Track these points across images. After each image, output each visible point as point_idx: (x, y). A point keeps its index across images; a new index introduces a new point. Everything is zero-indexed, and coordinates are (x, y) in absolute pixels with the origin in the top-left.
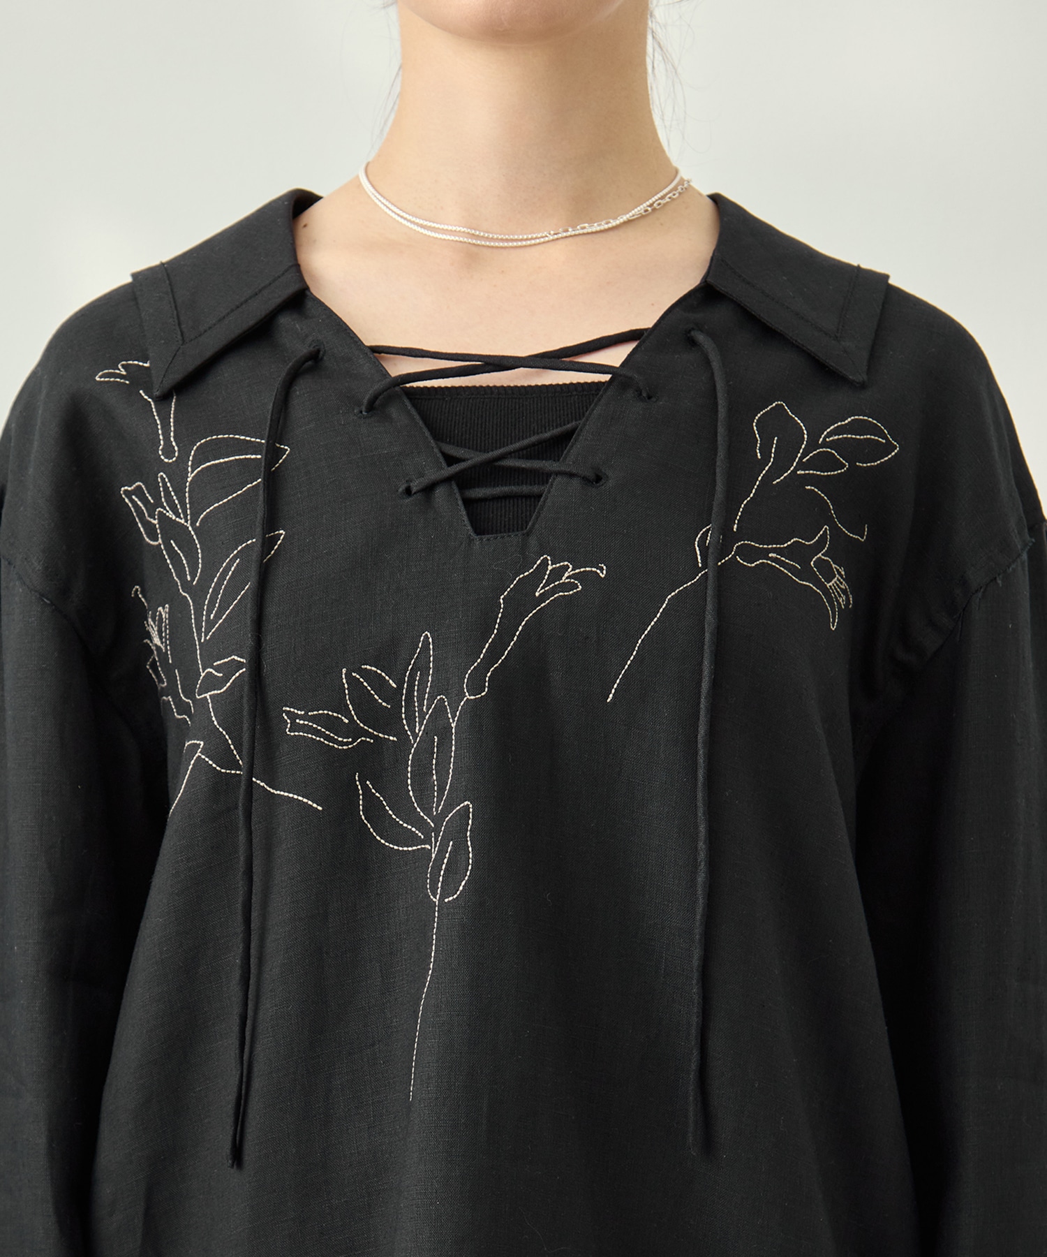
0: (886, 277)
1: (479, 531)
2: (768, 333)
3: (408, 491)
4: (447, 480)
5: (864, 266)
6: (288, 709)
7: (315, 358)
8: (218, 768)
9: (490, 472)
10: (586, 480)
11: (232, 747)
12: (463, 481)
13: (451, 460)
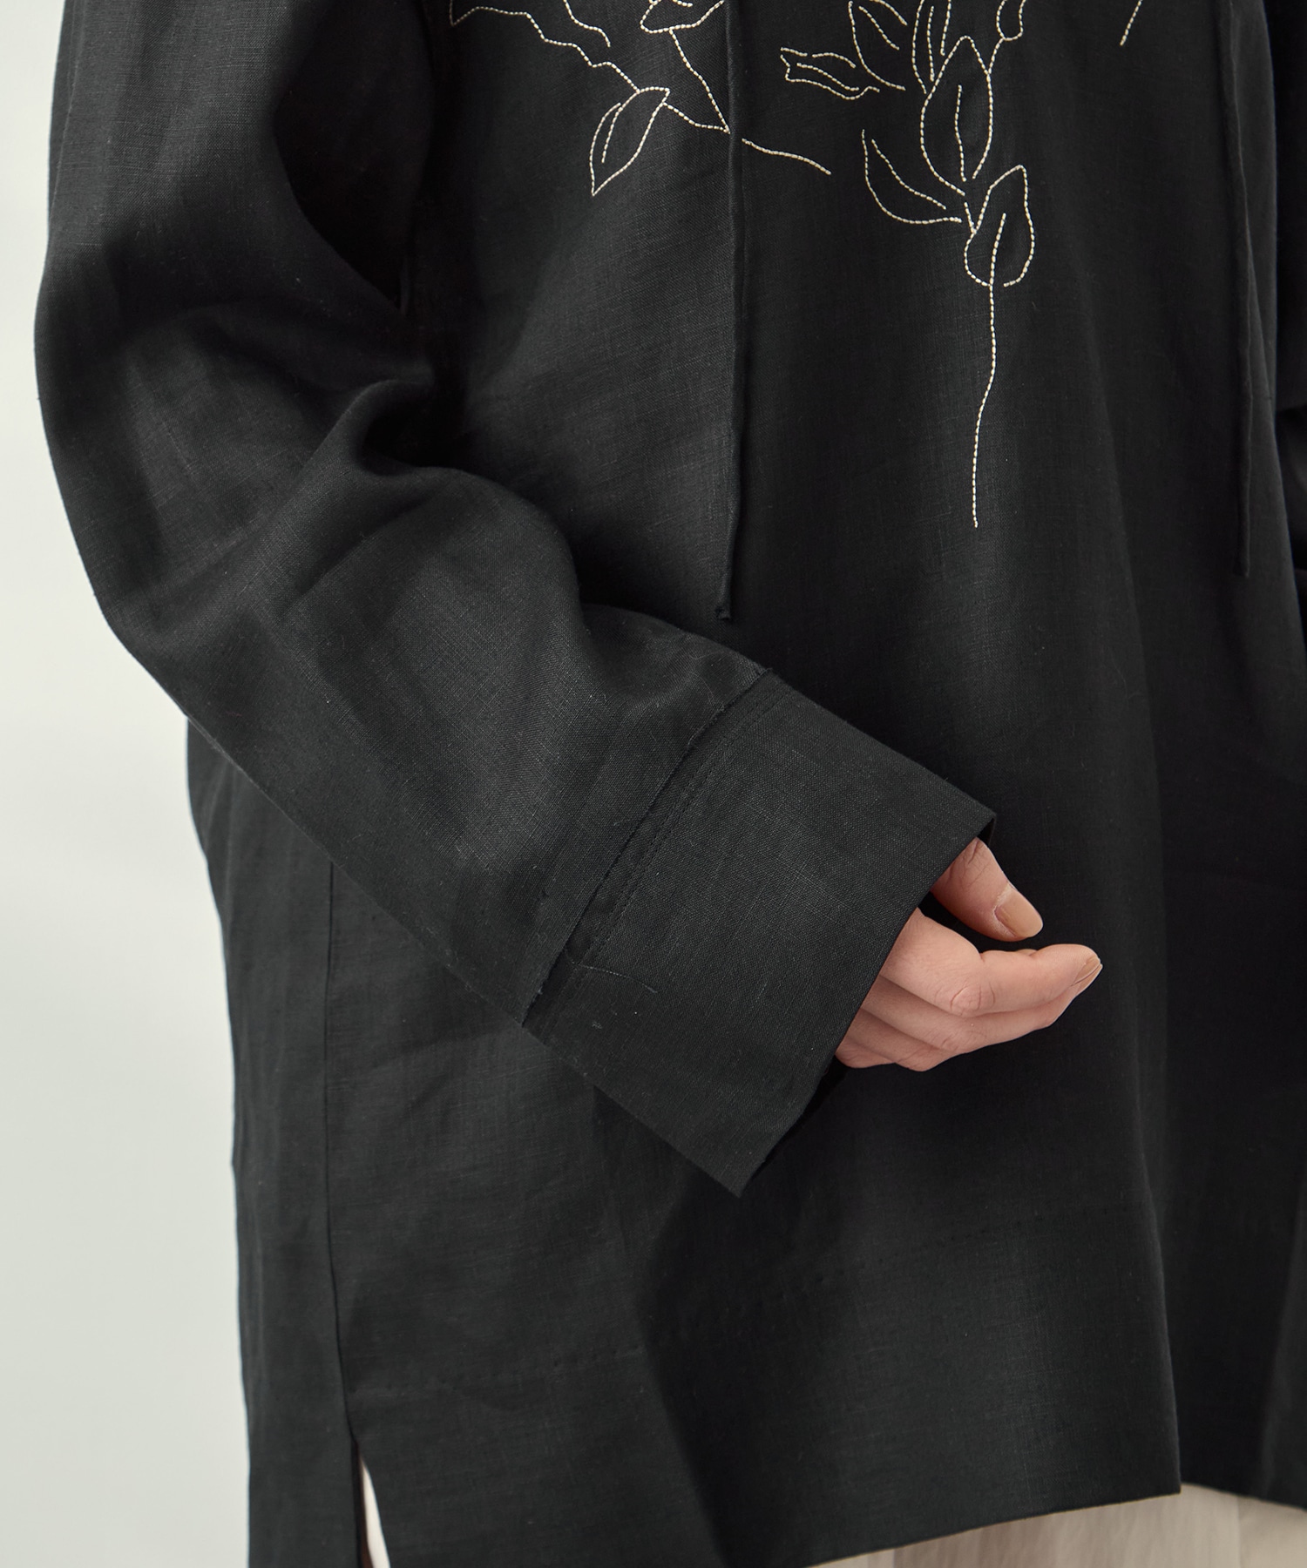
6: (787, 49)
8: (691, 122)
11: (710, 95)
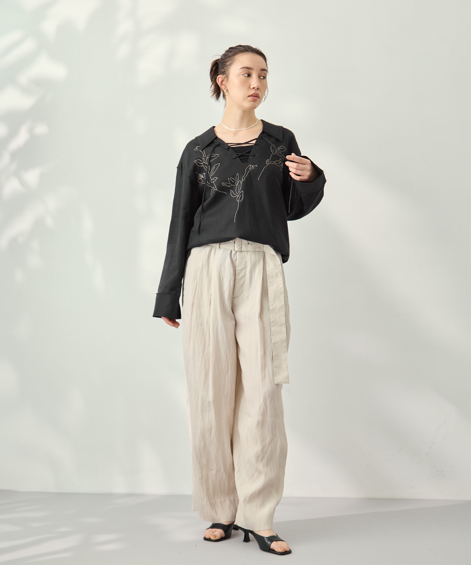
0: (282, 127)
1: (242, 162)
2: (270, 136)
3: (233, 159)
4: (237, 157)
5: (280, 126)
7: (219, 145)
9: (242, 156)
10: (253, 156)
12: (239, 157)
13: (237, 155)
